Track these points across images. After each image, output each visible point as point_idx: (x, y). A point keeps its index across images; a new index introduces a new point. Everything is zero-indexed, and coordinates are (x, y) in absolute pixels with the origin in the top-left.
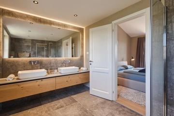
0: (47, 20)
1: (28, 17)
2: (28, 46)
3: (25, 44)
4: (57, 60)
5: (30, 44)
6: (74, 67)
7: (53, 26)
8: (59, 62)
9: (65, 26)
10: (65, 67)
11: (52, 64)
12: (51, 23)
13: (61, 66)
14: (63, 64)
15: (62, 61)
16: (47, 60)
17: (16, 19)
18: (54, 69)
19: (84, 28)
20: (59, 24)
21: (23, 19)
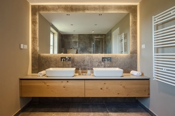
0: (79, 6)
1: (59, 7)
2: (75, 42)
3: (73, 40)
4: (92, 57)
5: (77, 40)
6: (117, 69)
7: (87, 12)
8: (95, 60)
9: (103, 8)
10: (105, 67)
11: (86, 63)
12: (84, 8)
13: (98, 66)
14: (100, 62)
15: (99, 59)
16: (80, 57)
17: (49, 12)
18: (89, 69)
19: (137, 4)
20: (95, 8)
21: (55, 11)
